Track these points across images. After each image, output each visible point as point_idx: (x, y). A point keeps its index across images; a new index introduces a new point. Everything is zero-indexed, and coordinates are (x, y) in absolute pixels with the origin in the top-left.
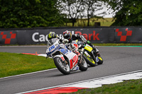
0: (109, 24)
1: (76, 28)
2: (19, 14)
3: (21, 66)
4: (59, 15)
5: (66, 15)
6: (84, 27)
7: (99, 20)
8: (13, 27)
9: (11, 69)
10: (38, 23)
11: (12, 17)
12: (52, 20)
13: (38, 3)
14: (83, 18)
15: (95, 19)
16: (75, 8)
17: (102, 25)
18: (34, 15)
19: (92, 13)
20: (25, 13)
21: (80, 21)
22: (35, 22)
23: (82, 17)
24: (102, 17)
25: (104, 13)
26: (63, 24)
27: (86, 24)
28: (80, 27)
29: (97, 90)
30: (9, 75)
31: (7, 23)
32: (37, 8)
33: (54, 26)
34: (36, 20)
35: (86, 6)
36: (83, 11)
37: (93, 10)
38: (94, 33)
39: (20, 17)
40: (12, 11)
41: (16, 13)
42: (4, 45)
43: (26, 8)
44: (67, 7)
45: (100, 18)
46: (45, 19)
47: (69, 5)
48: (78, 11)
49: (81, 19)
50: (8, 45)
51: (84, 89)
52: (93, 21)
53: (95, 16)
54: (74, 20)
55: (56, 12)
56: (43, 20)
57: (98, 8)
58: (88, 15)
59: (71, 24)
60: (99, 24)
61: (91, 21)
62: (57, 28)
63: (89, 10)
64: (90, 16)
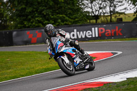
0: (130, 19)
1: (99, 24)
2: (43, 14)
3: (48, 63)
4: (82, 13)
5: (89, 12)
6: (107, 23)
7: (121, 16)
8: (38, 26)
9: (39, 67)
10: (63, 21)
11: (37, 17)
12: (76, 18)
13: (61, 2)
14: (106, 15)
15: (118, 15)
16: (98, 6)
17: (124, 20)
18: (58, 13)
19: (114, 10)
20: (49, 12)
21: (102, 18)
22: (59, 21)
23: (104, 13)
24: (124, 13)
25: (125, 9)
26: (86, 21)
27: (109, 21)
28: (103, 23)
29: (123, 83)
30: (36, 73)
31: (32, 23)
32: (61, 7)
33: (79, 24)
34: (60, 18)
35: (108, 3)
36: (105, 7)
37: (115, 7)
38: (117, 28)
39: (45, 16)
40: (37, 11)
41: (40, 13)
42: (31, 44)
43: (50, 8)
44: (90, 5)
45: (122, 13)
46: (69, 17)
47: (92, 3)
48: (100, 8)
49: (104, 16)
50: (34, 43)
51: (110, 83)
52: (115, 17)
53: (117, 12)
54: (97, 17)
55: (79, 10)
56: (67, 18)
57: (120, 4)
58: (111, 12)
59: (94, 21)
60: (121, 19)
61: (113, 18)
62: (80, 26)
63: (110, 6)
64: (112, 12)
